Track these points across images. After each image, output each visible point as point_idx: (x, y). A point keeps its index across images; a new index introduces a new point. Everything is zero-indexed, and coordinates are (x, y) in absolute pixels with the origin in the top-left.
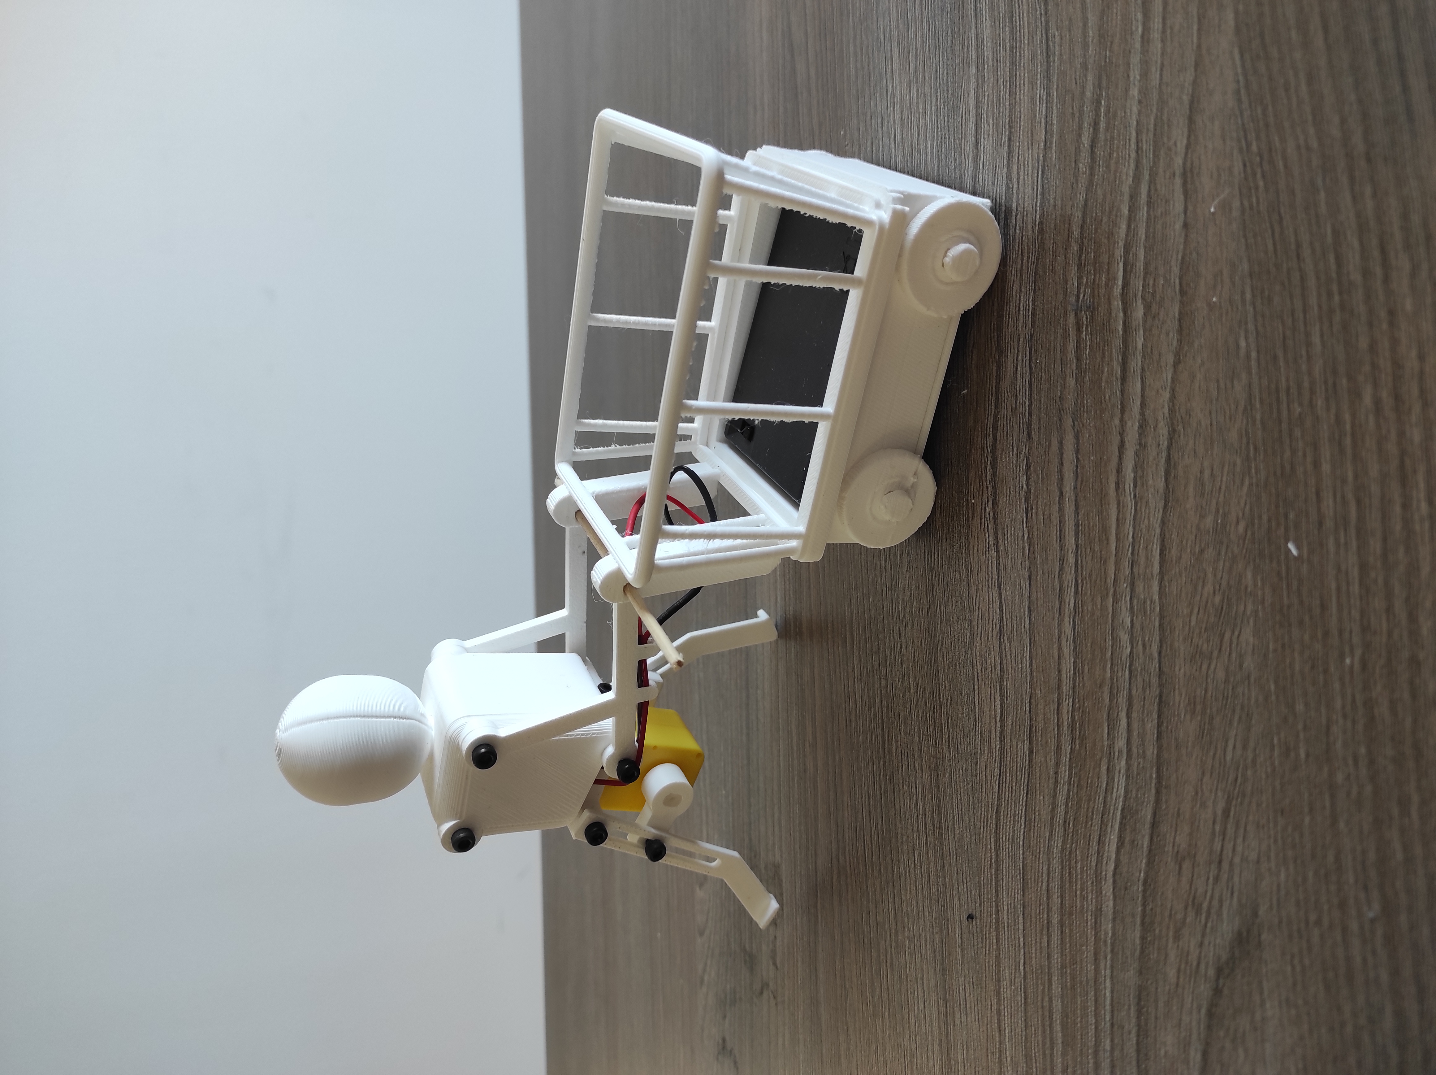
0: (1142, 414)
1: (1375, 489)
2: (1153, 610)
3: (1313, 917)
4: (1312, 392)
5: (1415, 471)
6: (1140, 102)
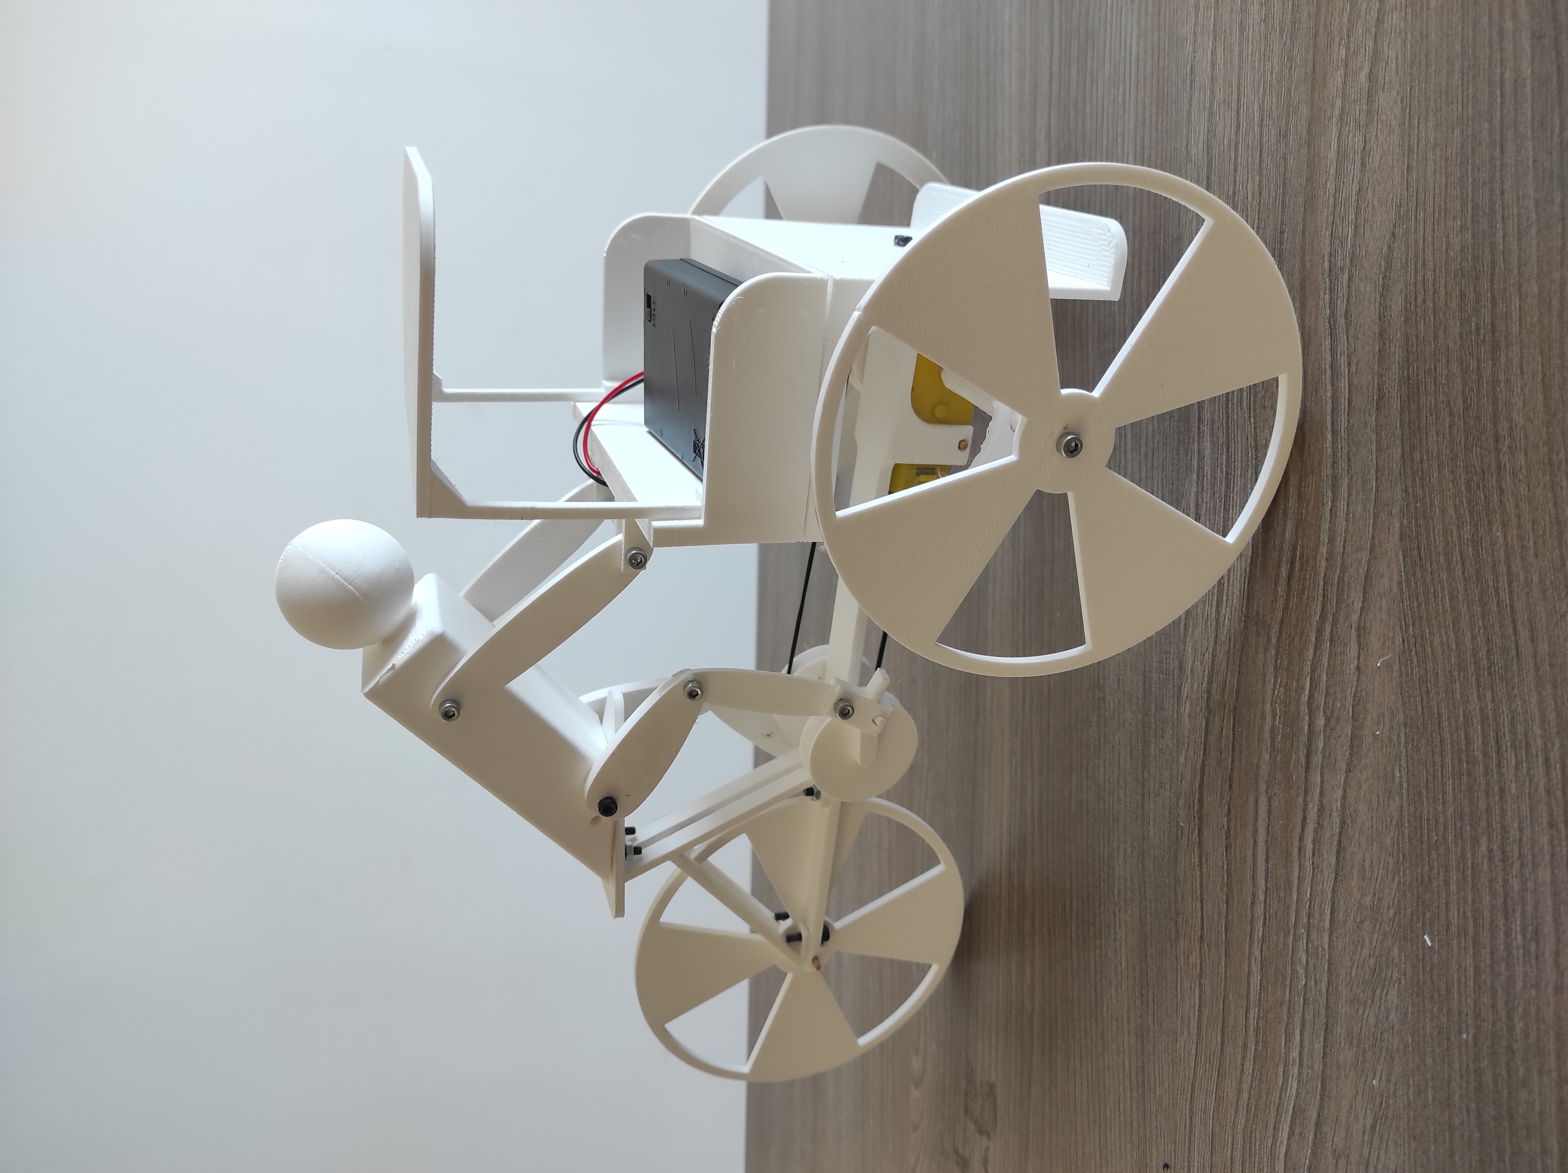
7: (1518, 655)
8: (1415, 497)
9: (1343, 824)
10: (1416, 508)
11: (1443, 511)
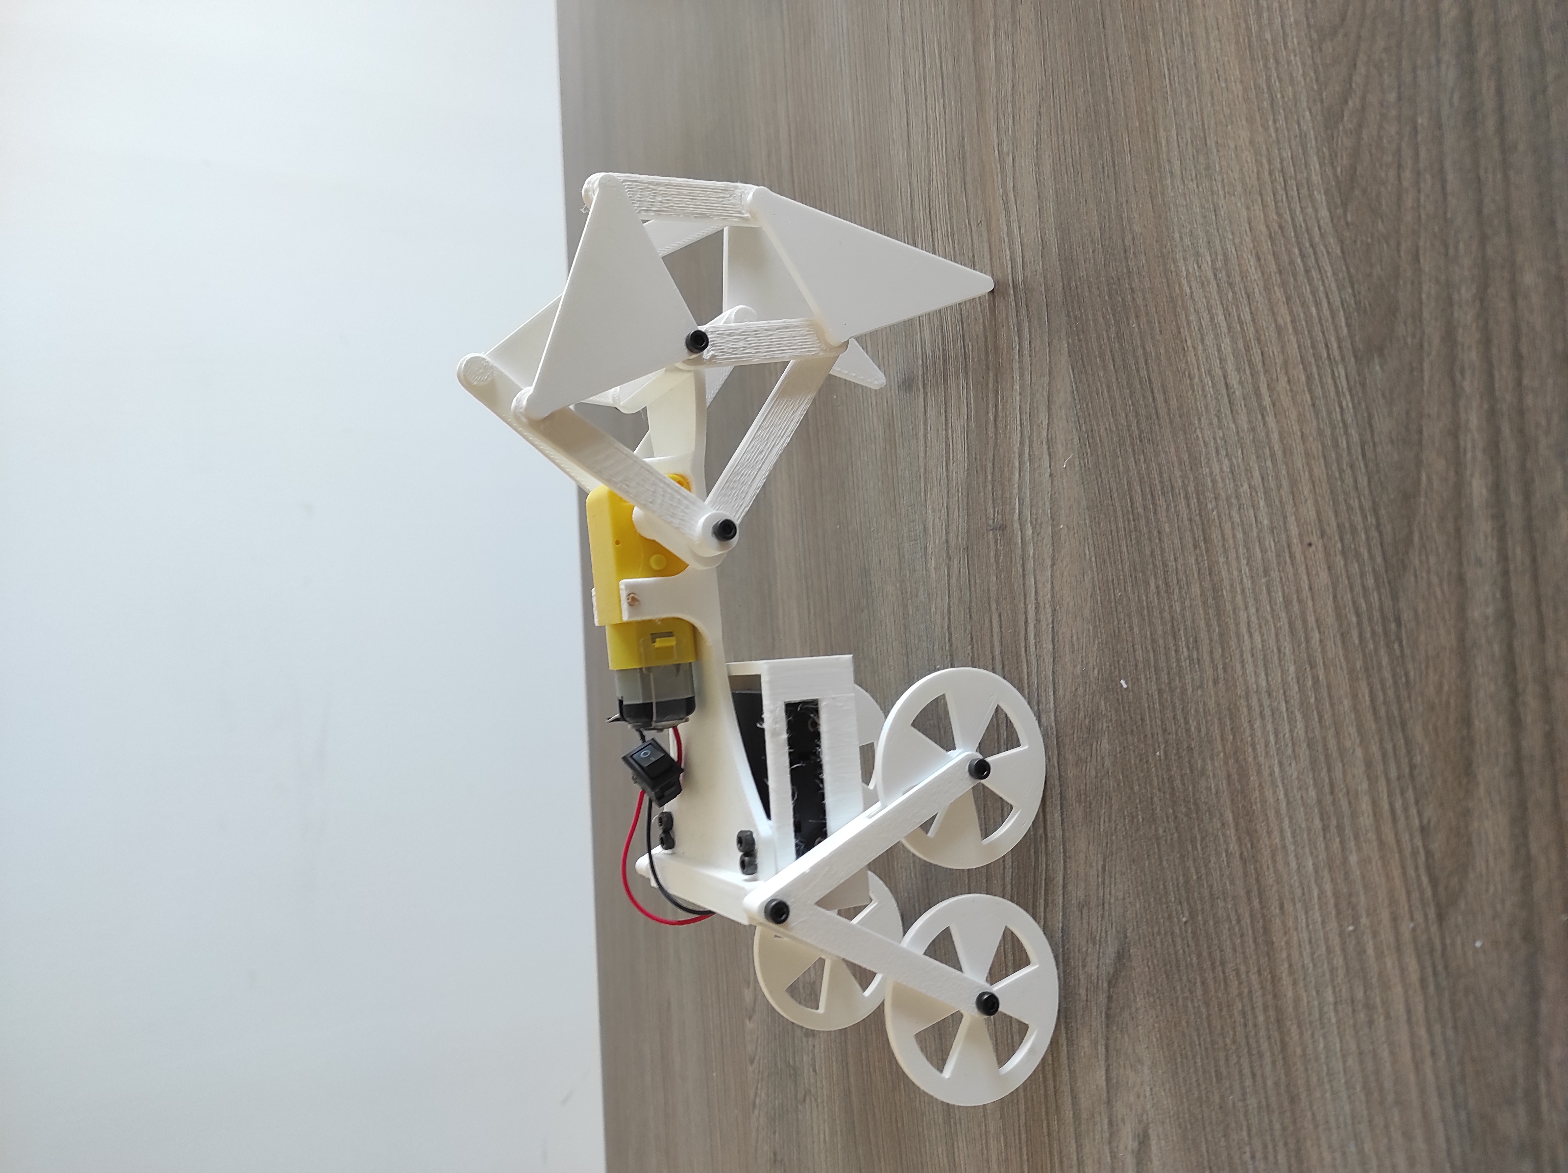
0: (1036, 599)
1: (1161, 642)
2: (1052, 734)
3: (1156, 930)
4: (1125, 582)
5: (1179, 630)
6: (1020, 394)
7: (1158, 418)
8: (1075, 318)
9: (1054, 611)
10: (1076, 327)
11: (1095, 321)
